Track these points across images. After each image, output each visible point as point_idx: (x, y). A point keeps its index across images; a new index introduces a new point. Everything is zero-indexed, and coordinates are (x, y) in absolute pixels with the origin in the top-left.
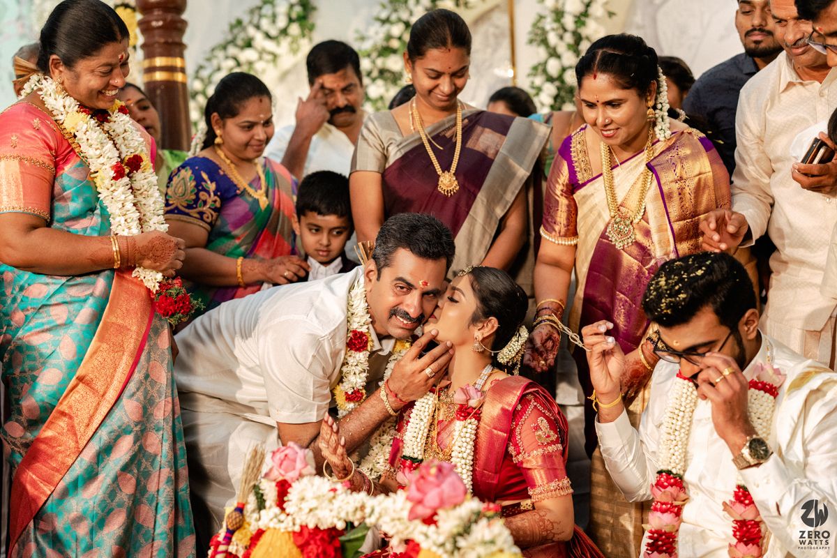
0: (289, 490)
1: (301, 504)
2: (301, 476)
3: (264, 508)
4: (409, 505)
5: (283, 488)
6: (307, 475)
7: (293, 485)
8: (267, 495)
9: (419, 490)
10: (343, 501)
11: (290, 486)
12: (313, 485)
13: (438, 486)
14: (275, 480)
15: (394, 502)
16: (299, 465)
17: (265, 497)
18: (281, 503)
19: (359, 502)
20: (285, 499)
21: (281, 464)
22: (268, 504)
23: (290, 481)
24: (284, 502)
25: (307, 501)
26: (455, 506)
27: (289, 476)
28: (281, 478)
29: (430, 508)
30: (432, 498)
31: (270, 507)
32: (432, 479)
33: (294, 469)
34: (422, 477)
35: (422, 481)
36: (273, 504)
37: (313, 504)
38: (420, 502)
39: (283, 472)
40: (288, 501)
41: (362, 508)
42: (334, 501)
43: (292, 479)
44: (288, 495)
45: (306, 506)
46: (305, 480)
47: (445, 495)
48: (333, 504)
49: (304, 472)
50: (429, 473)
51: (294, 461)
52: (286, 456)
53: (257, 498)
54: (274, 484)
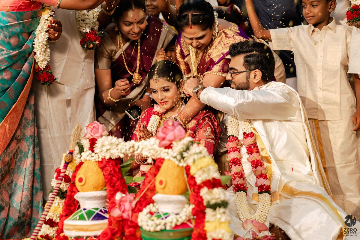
0: (96, 142)
1: (102, 148)
2: (101, 136)
3: (83, 152)
4: (158, 141)
5: (93, 142)
6: (104, 135)
7: (98, 140)
8: (85, 145)
9: (163, 133)
10: (123, 145)
11: (96, 140)
12: (108, 139)
13: (173, 131)
14: (88, 138)
15: (149, 142)
16: (100, 131)
17: (83, 147)
18: (92, 149)
19: (131, 144)
20: (94, 146)
21: (92, 130)
22: (85, 150)
23: (96, 138)
24: (94, 148)
25: (105, 146)
26: (181, 140)
27: (95, 136)
28: (92, 137)
29: (169, 141)
30: (170, 136)
31: (87, 151)
32: (170, 128)
33: (98, 133)
34: (165, 127)
35: (165, 129)
36: (88, 149)
37: (108, 147)
38: (164, 139)
39: (93, 135)
40: (96, 147)
41: (133, 147)
42: (118, 146)
43: (97, 137)
44: (96, 144)
45: (104, 149)
46: (104, 137)
47: (176, 135)
48: (118, 147)
49: (103, 134)
50: (168, 125)
51: (98, 129)
52: (94, 127)
53: (79, 148)
54: (88, 140)
